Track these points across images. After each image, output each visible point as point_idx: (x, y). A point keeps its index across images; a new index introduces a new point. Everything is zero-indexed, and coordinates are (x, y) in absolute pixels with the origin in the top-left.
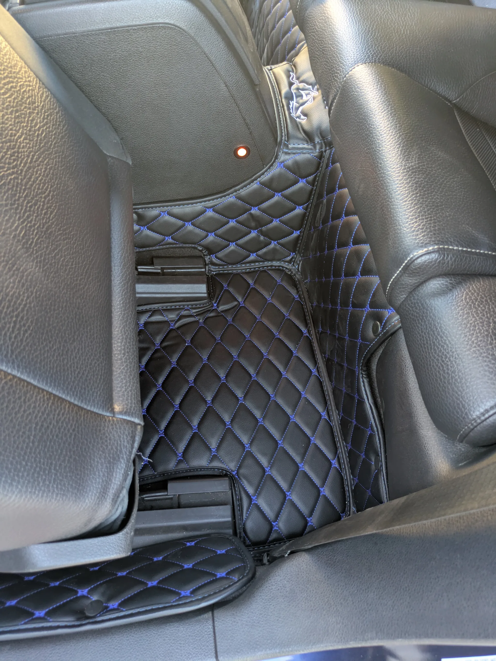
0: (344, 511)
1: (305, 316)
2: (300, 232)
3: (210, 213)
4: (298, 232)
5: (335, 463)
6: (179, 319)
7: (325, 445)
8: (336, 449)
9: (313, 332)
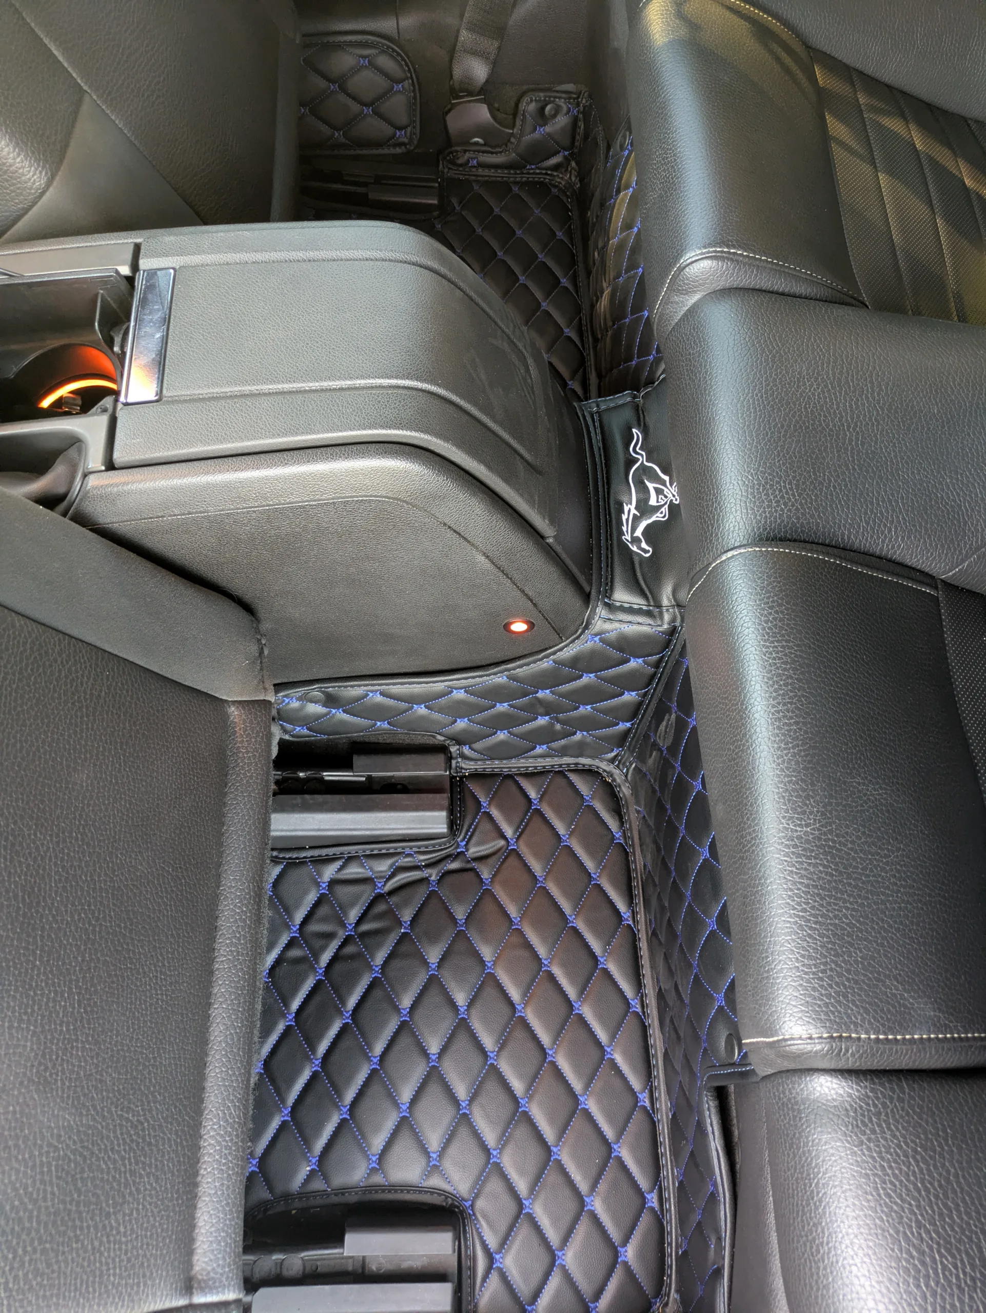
0: (658, 1293)
1: (629, 879)
2: (632, 724)
3: (460, 695)
4: (628, 725)
5: (653, 1200)
6: (393, 875)
7: (638, 1161)
8: (657, 1167)
9: (641, 917)
